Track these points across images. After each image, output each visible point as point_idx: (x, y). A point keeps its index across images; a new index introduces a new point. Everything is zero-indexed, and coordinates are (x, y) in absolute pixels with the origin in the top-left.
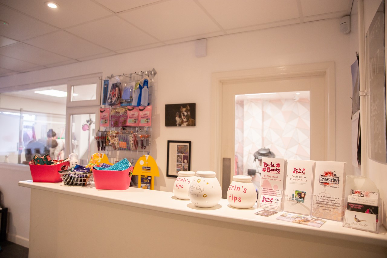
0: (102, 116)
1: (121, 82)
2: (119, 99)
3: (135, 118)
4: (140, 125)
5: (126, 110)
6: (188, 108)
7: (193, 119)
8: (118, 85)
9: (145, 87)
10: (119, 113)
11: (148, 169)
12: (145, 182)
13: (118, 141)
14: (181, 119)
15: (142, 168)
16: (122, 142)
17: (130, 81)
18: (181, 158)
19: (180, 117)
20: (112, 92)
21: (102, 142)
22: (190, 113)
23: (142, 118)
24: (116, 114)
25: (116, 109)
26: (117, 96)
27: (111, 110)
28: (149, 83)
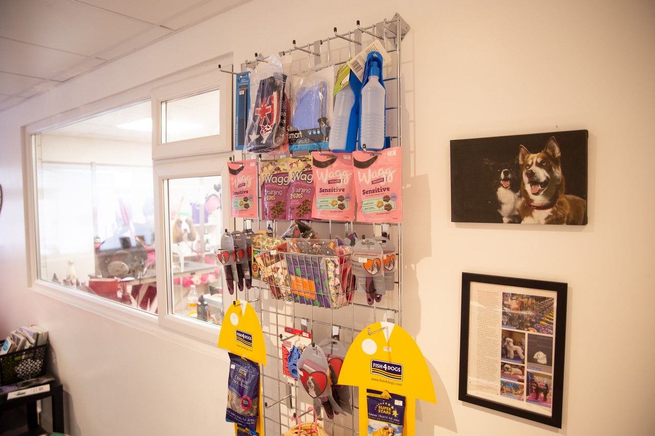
0: (237, 186)
1: (287, 73)
2: (284, 128)
3: (341, 193)
4: (360, 219)
5: (309, 166)
6: (553, 151)
7: (578, 198)
8: (278, 82)
9: (374, 79)
10: (286, 174)
11: (394, 371)
12: (384, 414)
13: (286, 272)
14: (520, 197)
15: (369, 364)
16: (299, 279)
17: (318, 66)
18: (521, 345)
19: (516, 186)
20: (259, 109)
21: (240, 267)
22: (563, 172)
23: (365, 192)
24: (277, 180)
25: (276, 161)
26: (277, 119)
27: (260, 166)
28: (384, 64)
